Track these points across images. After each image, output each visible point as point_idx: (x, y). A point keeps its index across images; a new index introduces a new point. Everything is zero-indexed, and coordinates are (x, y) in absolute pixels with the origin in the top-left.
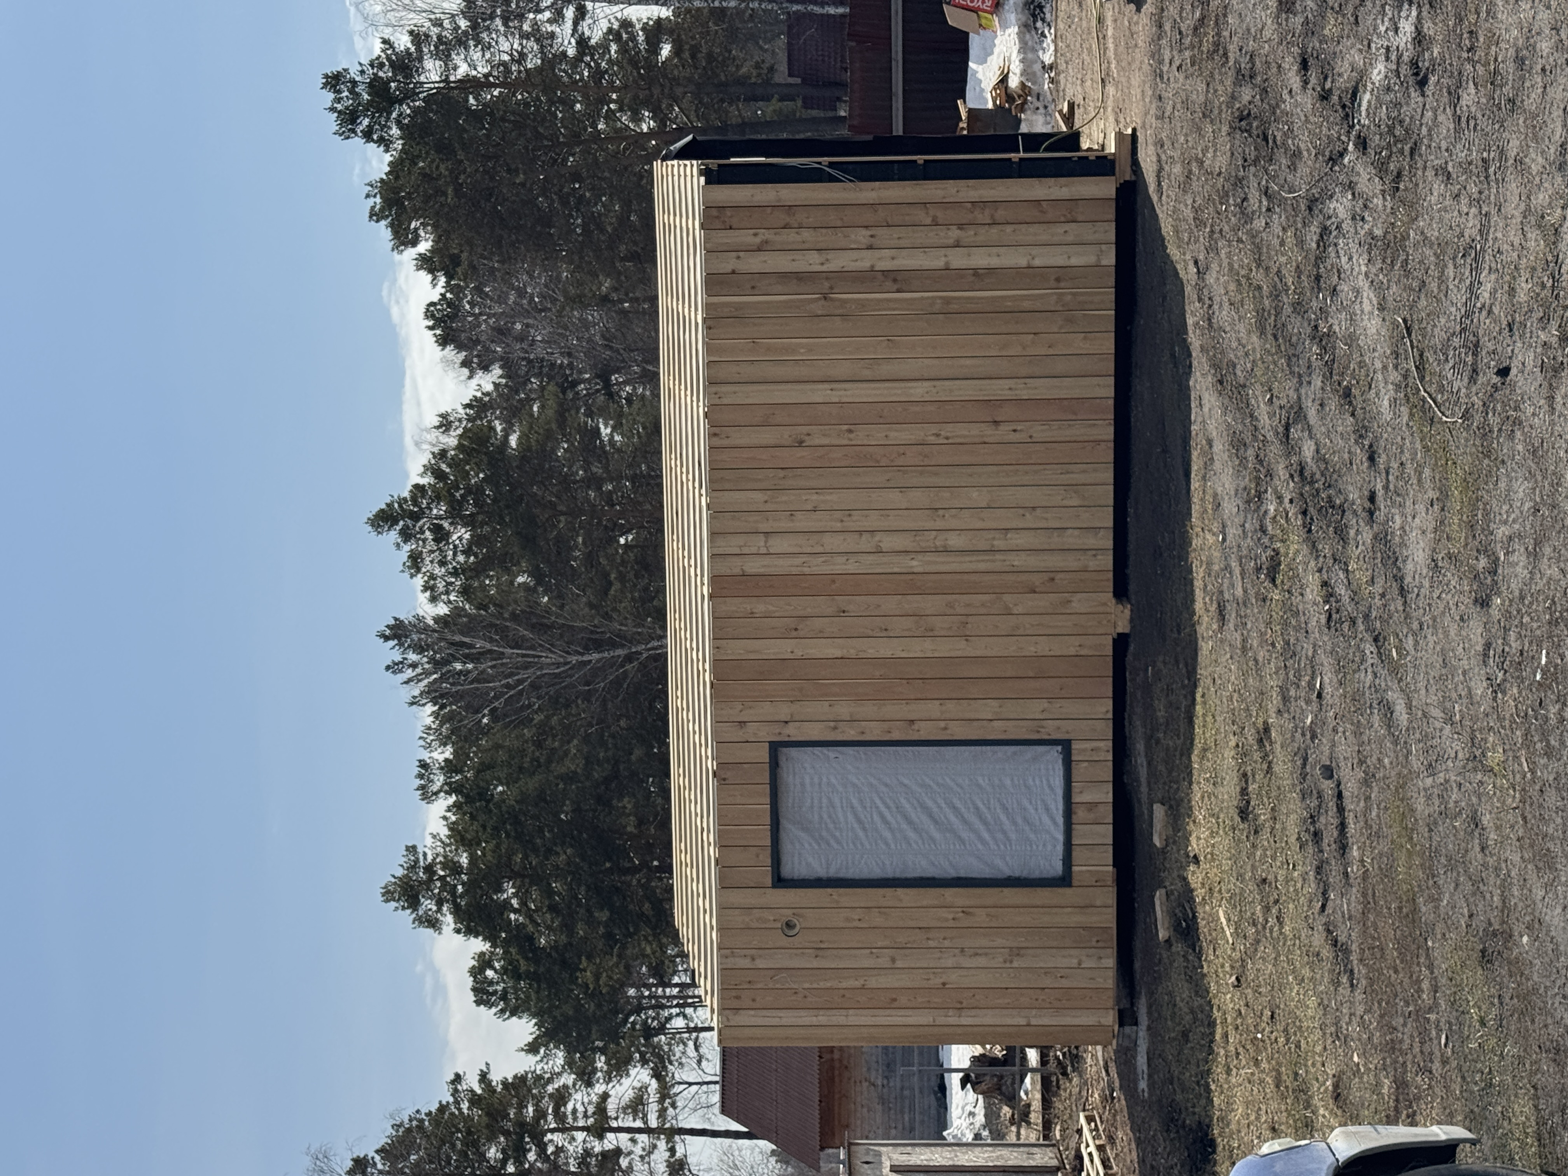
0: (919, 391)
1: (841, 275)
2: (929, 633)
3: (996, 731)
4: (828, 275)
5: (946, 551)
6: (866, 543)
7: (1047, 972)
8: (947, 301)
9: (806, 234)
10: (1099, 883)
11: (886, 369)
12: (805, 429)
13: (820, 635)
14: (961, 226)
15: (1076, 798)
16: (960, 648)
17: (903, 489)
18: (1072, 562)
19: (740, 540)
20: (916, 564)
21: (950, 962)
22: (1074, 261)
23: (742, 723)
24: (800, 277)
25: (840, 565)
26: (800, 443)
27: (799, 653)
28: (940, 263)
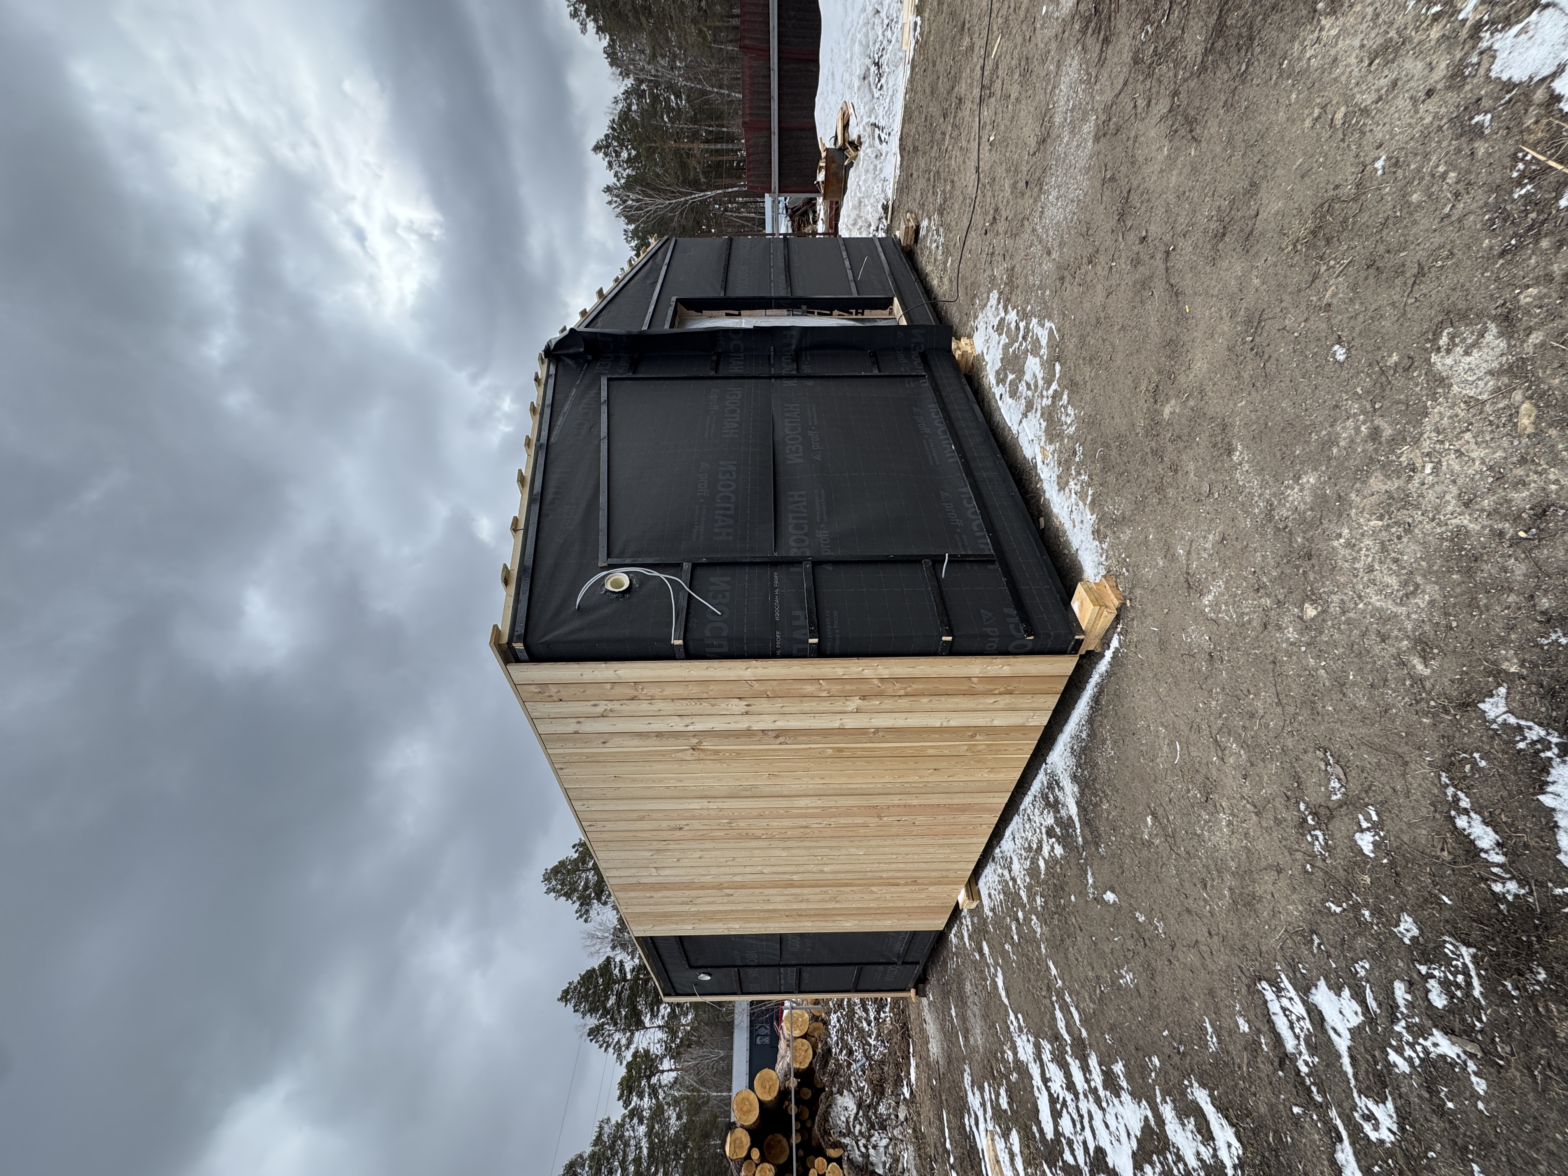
12: (685, 822)
26: (681, 829)
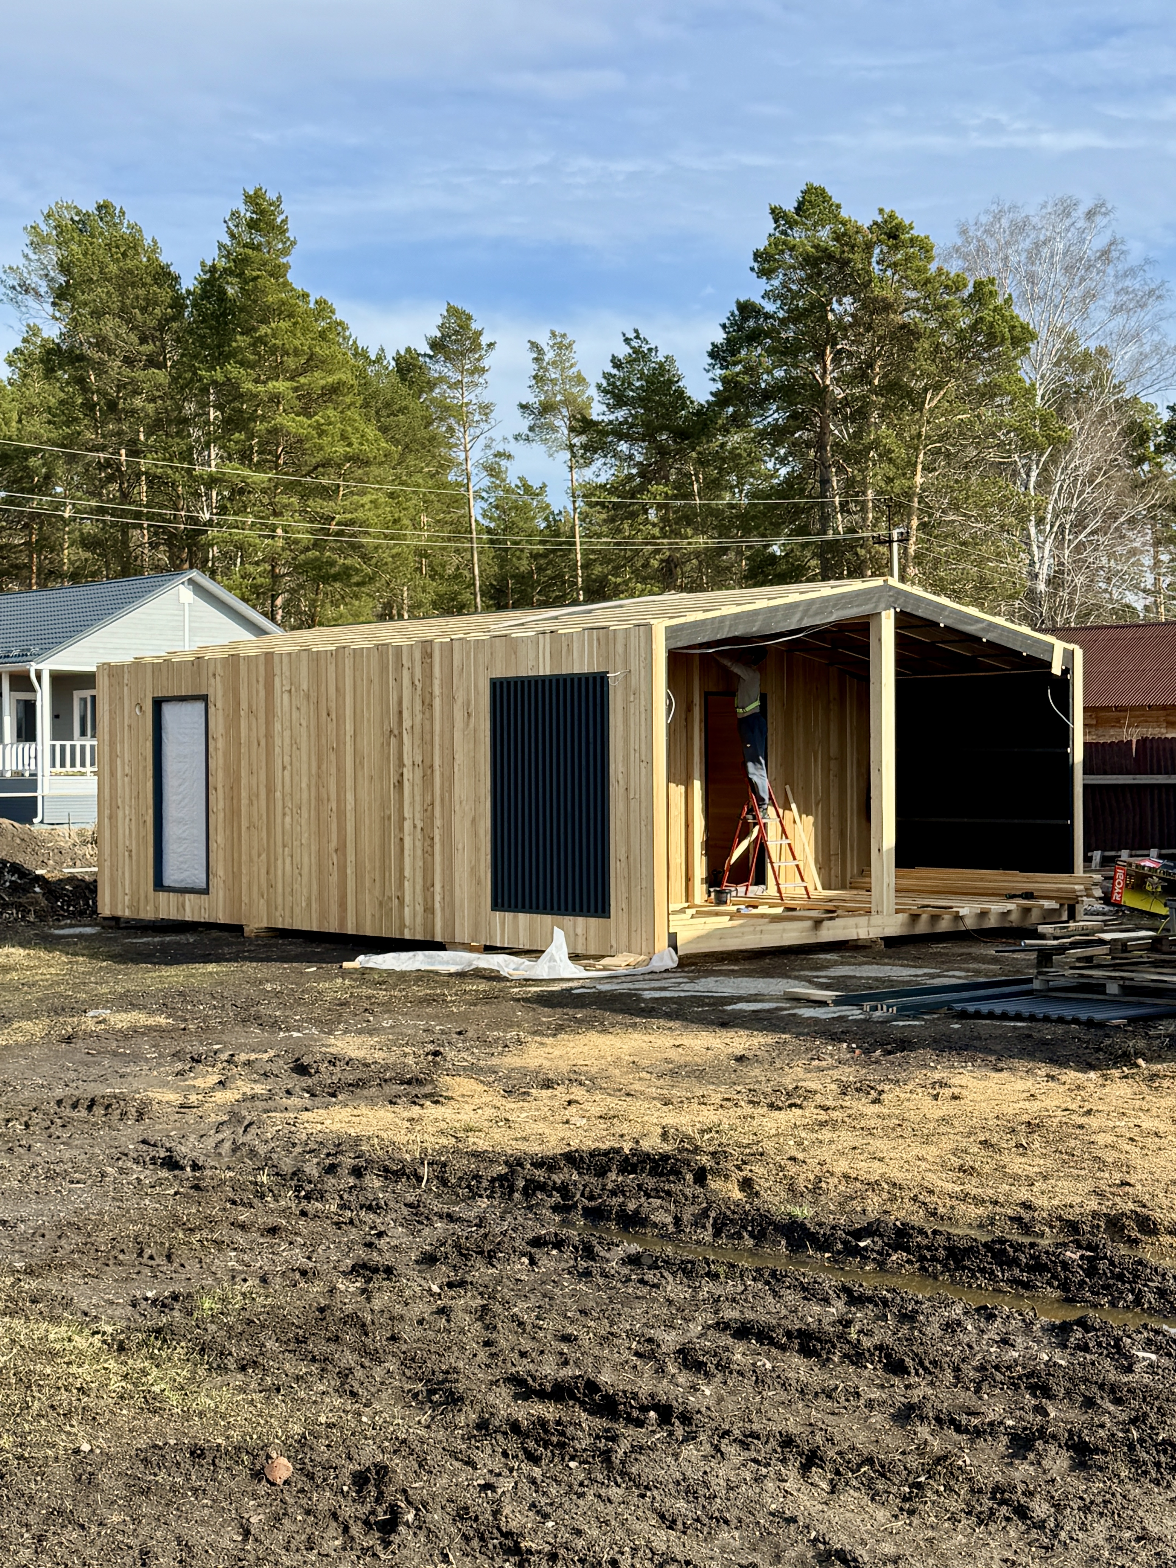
0: (350, 797)
1: (401, 744)
2: (251, 803)
3: (213, 846)
4: (401, 733)
5: (284, 814)
6: (287, 759)
7: (123, 873)
8: (389, 818)
9: (419, 718)
10: (157, 909)
11: (359, 774)
13: (250, 729)
14: (422, 829)
15: (187, 895)
16: (244, 824)
17: (309, 786)
18: (280, 900)
19: (288, 674)
20: (278, 794)
21: (127, 812)
22: (407, 909)
23: (214, 675)
24: (400, 713)
25: (278, 741)
27: (242, 713)
28: (406, 815)
